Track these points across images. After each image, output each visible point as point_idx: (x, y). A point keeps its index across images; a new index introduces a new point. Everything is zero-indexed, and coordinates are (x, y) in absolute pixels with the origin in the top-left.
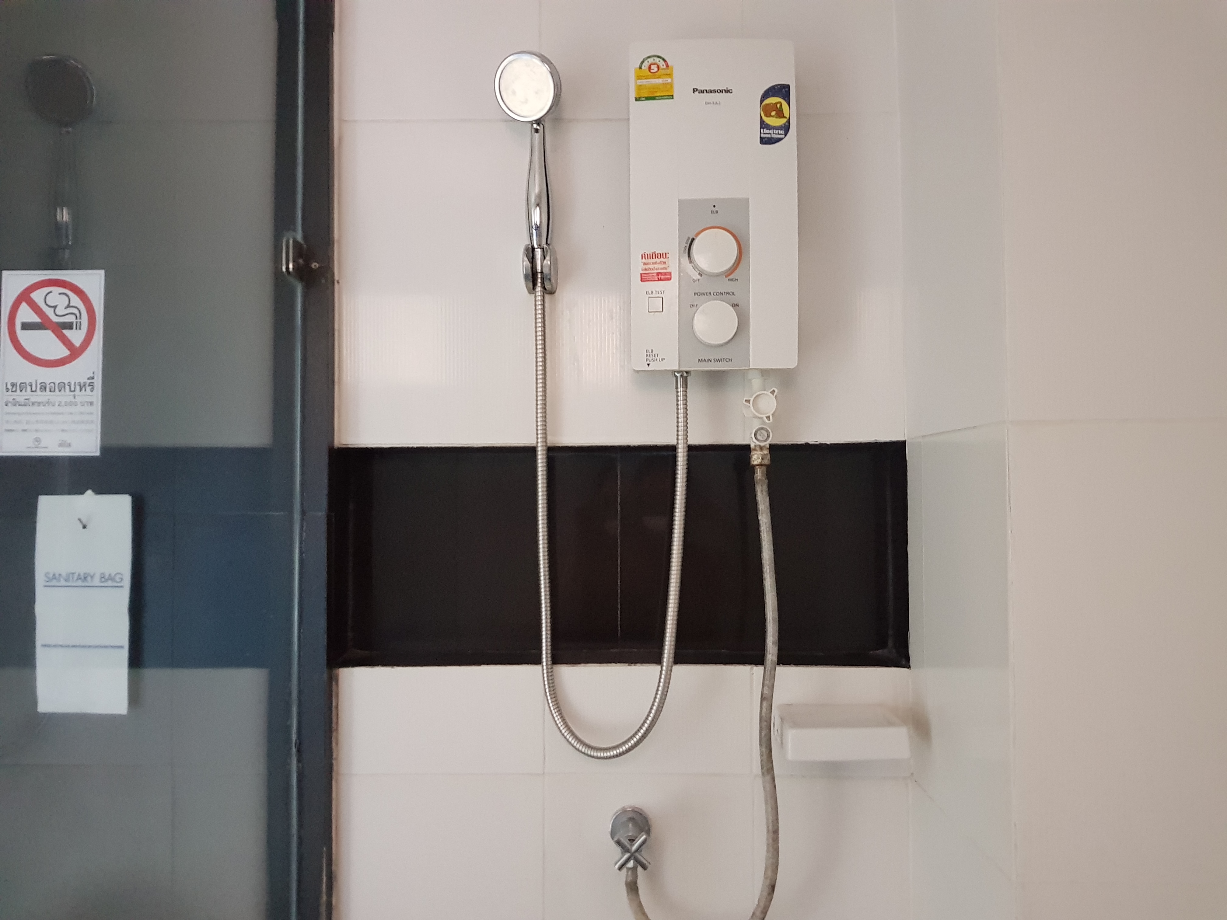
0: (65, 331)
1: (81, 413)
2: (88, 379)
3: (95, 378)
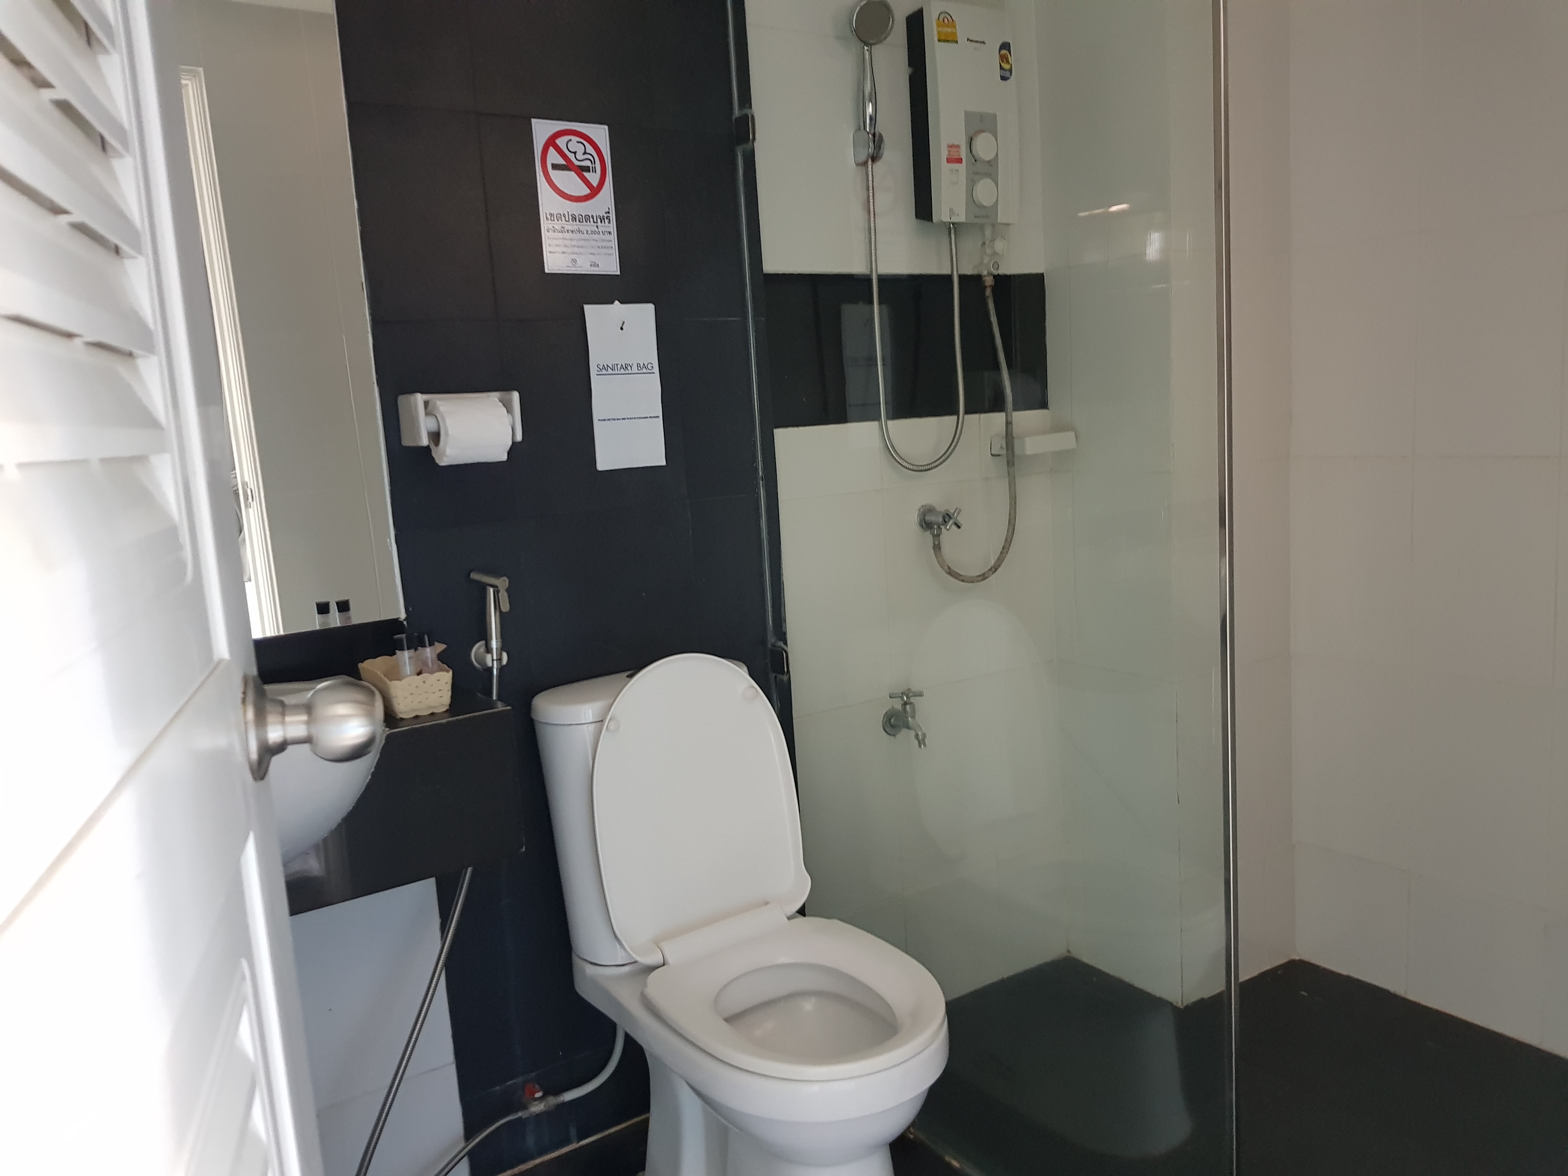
0: (585, 174)
1: (603, 240)
2: (606, 213)
3: (611, 212)
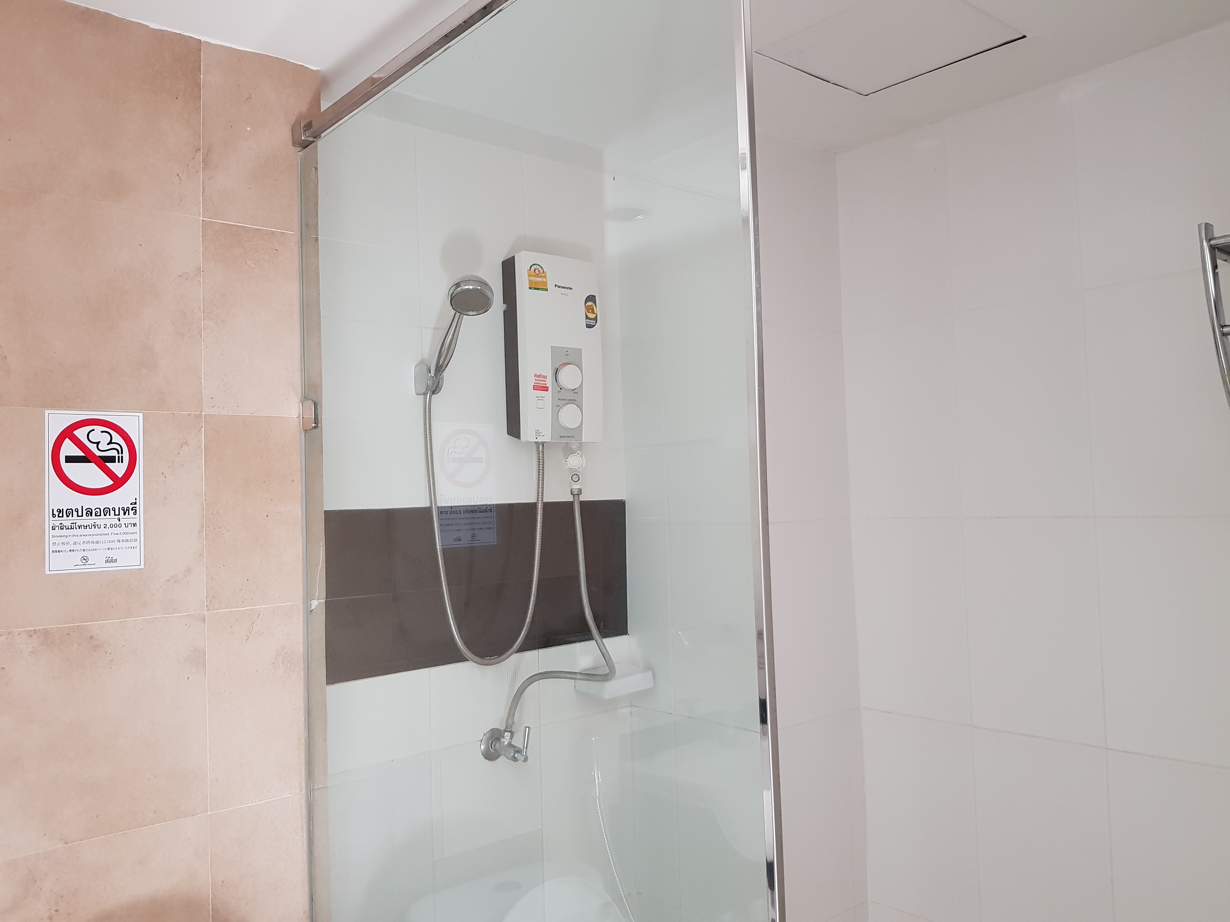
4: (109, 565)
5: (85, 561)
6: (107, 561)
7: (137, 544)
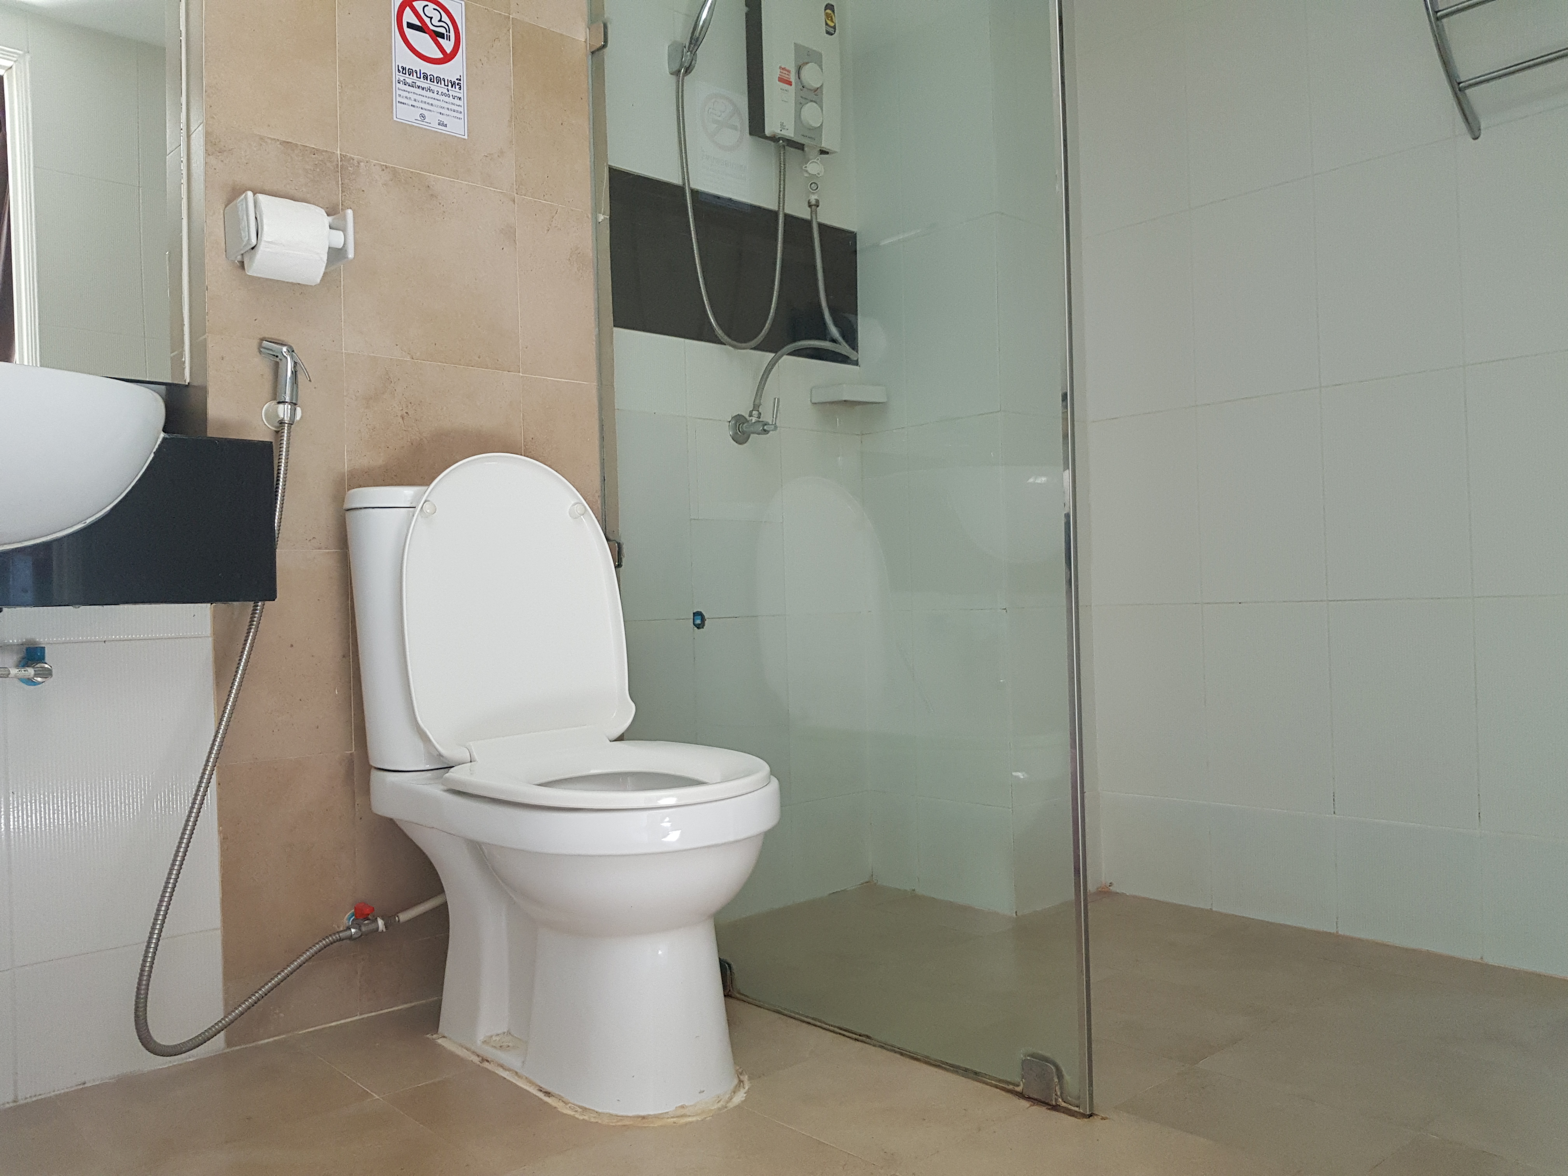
4: (440, 127)
5: (422, 118)
6: (439, 124)
7: (461, 116)
